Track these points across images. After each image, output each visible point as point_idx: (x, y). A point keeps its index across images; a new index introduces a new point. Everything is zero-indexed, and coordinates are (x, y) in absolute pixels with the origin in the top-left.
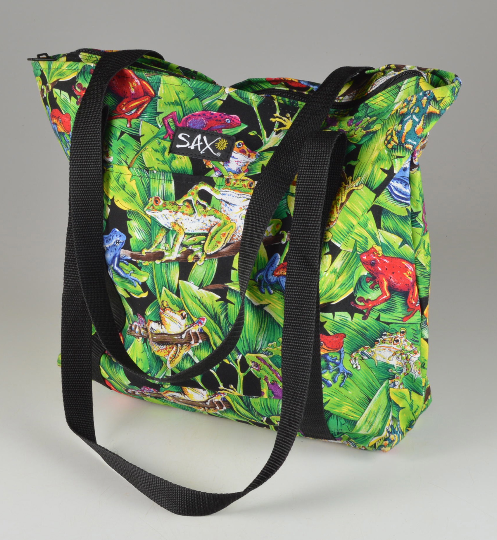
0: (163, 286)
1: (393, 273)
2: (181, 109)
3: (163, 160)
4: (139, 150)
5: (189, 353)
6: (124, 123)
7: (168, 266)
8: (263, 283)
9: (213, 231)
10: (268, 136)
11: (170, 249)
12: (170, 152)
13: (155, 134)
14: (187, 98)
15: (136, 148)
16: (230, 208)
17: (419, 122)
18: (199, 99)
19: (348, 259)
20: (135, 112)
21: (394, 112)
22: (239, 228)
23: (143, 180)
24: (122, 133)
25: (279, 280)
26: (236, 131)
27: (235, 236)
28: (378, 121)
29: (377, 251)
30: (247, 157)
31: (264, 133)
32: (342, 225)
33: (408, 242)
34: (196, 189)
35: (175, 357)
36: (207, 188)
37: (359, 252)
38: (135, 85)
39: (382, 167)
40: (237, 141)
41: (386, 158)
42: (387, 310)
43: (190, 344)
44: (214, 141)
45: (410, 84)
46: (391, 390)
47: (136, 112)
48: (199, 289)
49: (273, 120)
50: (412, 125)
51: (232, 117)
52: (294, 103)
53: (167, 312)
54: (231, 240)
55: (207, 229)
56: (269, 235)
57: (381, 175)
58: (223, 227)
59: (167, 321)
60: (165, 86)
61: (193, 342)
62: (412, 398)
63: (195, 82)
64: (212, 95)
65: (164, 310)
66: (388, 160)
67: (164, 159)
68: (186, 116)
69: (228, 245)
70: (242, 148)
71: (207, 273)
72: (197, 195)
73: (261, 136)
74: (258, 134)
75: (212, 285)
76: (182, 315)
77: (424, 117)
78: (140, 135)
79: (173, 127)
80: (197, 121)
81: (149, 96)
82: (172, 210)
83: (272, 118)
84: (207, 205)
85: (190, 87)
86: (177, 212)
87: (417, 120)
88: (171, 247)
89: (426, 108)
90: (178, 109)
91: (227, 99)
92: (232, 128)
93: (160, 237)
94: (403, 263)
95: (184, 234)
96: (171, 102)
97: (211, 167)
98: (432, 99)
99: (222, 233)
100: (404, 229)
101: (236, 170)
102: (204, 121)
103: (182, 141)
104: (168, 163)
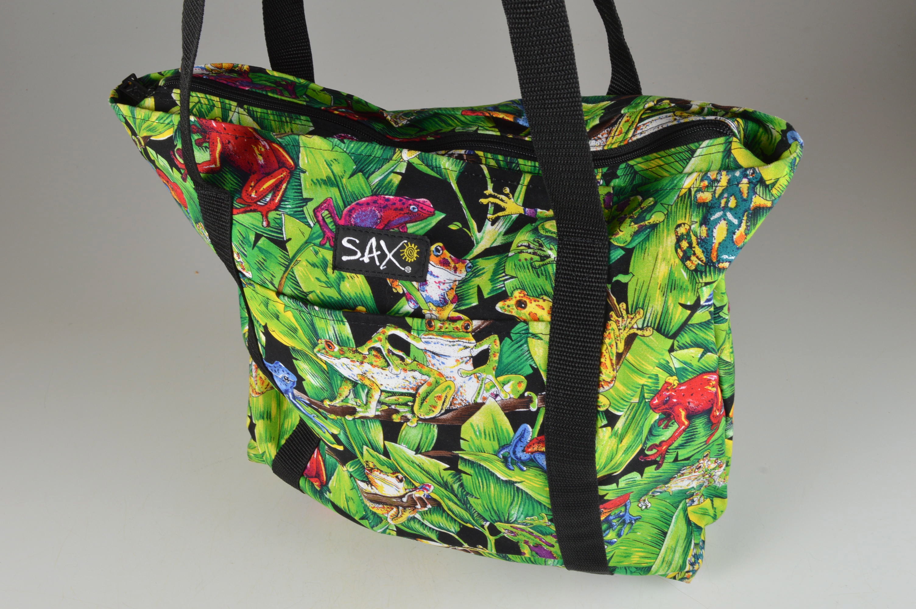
0: (363, 444)
1: (692, 395)
2: (339, 194)
3: (327, 280)
4: (287, 263)
5: (416, 516)
6: (258, 220)
7: (366, 423)
8: (510, 460)
9: (422, 390)
10: (480, 230)
11: (363, 405)
12: (335, 268)
13: (307, 236)
14: (345, 172)
15: (283, 261)
16: (441, 361)
17: (739, 226)
18: (364, 174)
19: (632, 412)
20: (270, 200)
21: (684, 191)
22: (461, 389)
23: (302, 315)
24: (258, 237)
25: (534, 457)
26: (429, 225)
27: (456, 400)
28: (658, 207)
29: (671, 384)
30: (452, 271)
31: (472, 224)
32: (625, 389)
33: (711, 350)
34: (384, 333)
35: (397, 517)
36: (401, 333)
37: (647, 399)
38: (263, 150)
39: (683, 302)
40: (432, 245)
41: (687, 286)
42: (685, 443)
43: (416, 508)
44: (398, 247)
45: (713, 149)
46: (689, 509)
47: (272, 199)
48: (416, 454)
49: (484, 201)
50: (728, 230)
51: (419, 202)
52: (511, 163)
53: (376, 473)
54: (451, 405)
55: (412, 388)
56: (508, 397)
57: (681, 313)
58: (436, 387)
59: (379, 482)
60: (308, 151)
61: (419, 506)
62: (715, 506)
63: (352, 145)
64: (382, 166)
65: (371, 470)
66: (690, 290)
67: (328, 278)
68: (349, 207)
69: (447, 411)
70: (442, 257)
71: (424, 437)
72: (387, 341)
73: (469, 230)
74: (463, 227)
75: (433, 452)
76: (397, 477)
77: (747, 216)
78: (285, 239)
79: (331, 226)
80: (367, 214)
81: (287, 168)
82: (354, 359)
83: (482, 198)
84: (405, 356)
85: (345, 152)
86: (362, 363)
87: (736, 222)
88: (365, 403)
89: (749, 201)
90: (334, 193)
91: (407, 169)
92: (421, 220)
93: (346, 390)
94: (705, 377)
95: (380, 391)
96: (322, 180)
97: (401, 292)
98: (758, 182)
99: (436, 395)
100: (706, 337)
101: (438, 299)
102: (377, 212)
103: (349, 249)
104: (335, 287)
